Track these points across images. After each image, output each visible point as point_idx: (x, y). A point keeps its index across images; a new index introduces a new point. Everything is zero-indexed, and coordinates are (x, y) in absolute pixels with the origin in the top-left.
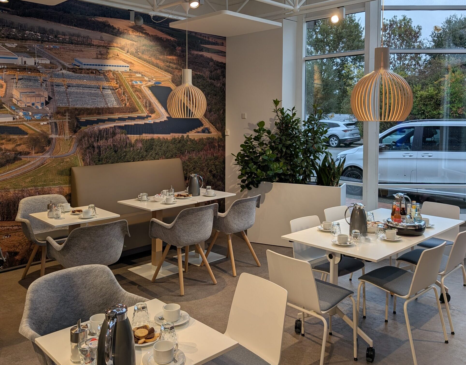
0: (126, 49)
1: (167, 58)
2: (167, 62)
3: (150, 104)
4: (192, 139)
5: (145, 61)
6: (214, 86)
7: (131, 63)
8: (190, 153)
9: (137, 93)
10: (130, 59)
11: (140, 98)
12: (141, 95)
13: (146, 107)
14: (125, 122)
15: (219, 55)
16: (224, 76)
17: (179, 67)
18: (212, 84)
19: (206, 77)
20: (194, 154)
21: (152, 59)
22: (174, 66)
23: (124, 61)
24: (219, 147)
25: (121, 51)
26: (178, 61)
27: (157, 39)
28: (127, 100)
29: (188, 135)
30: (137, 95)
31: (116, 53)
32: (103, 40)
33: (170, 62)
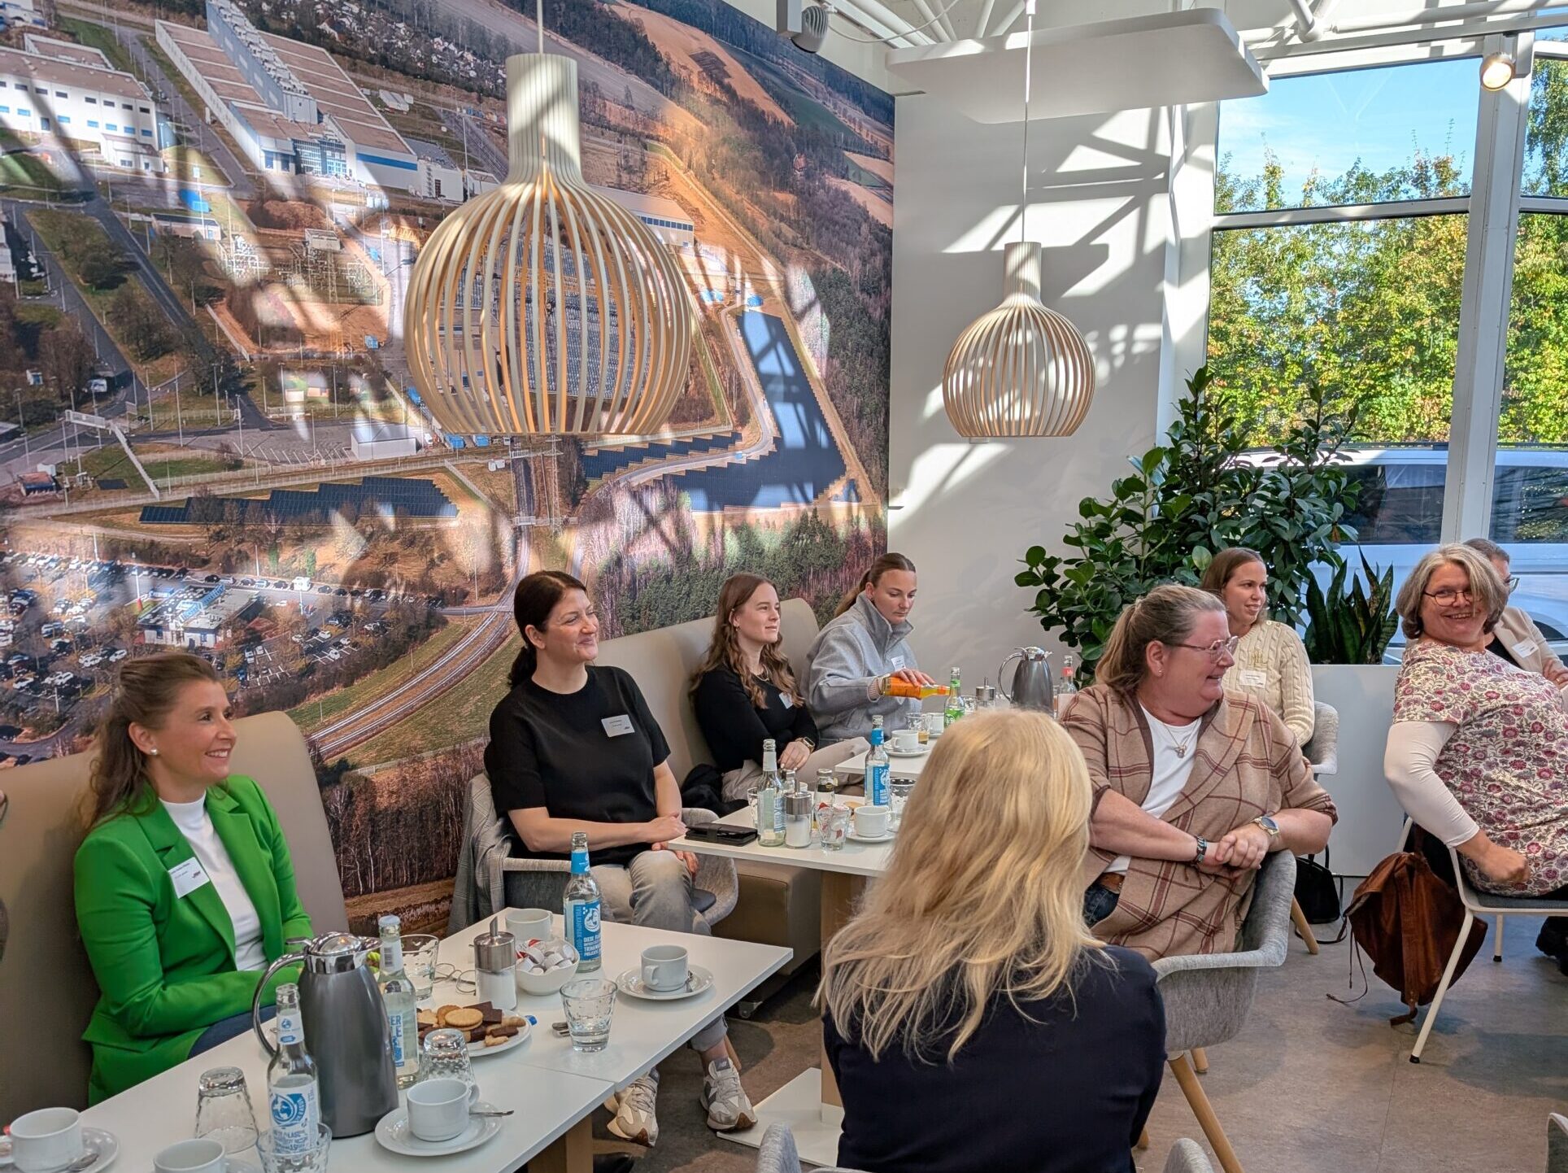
0: (686, 152)
1: (775, 199)
2: (775, 215)
3: (740, 386)
4: (824, 523)
6: (869, 318)
7: (695, 213)
8: (818, 576)
9: (713, 340)
11: (717, 363)
12: (721, 350)
13: (730, 398)
14: (686, 458)
15: (879, 196)
16: (889, 282)
17: (799, 239)
18: (865, 310)
19: (853, 280)
20: (826, 583)
21: (742, 200)
22: (789, 232)
23: (683, 203)
25: (675, 161)
26: (798, 213)
27: (751, 117)
29: (815, 509)
30: (713, 351)
31: (664, 168)
32: (633, 109)
33: (782, 218)
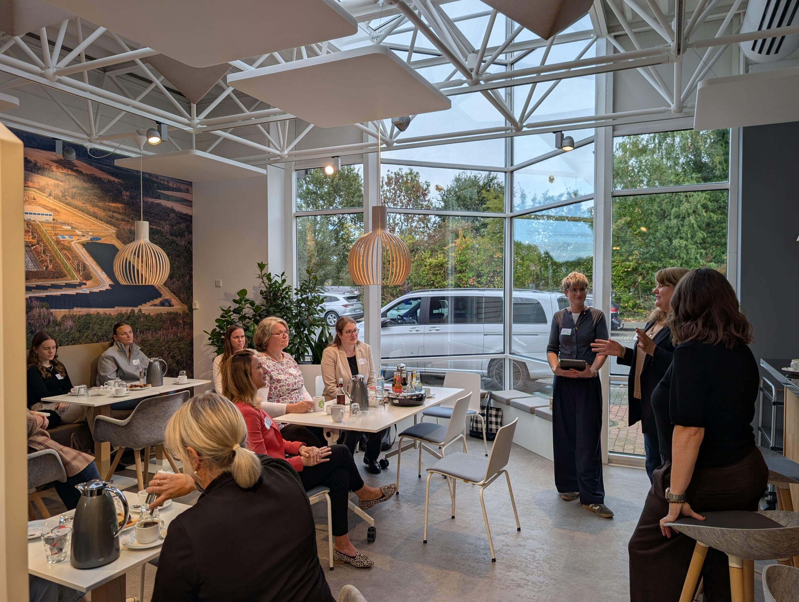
0: (47, 191)
1: (109, 205)
2: (110, 211)
3: (85, 267)
4: (147, 314)
5: (76, 208)
6: (177, 244)
7: (55, 210)
8: (143, 332)
9: (65, 252)
10: (54, 204)
11: (69, 259)
12: (71, 255)
13: (78, 271)
14: (46, 291)
15: (183, 204)
16: (191, 232)
17: (127, 219)
18: (173, 242)
19: (164, 232)
20: (149, 335)
21: (86, 206)
22: (120, 217)
23: (45, 207)
24: (184, 325)
25: (39, 194)
26: (126, 210)
27: (92, 179)
28: (49, 261)
29: (140, 309)
30: (65, 255)
31: (32, 196)
33: (114, 212)
